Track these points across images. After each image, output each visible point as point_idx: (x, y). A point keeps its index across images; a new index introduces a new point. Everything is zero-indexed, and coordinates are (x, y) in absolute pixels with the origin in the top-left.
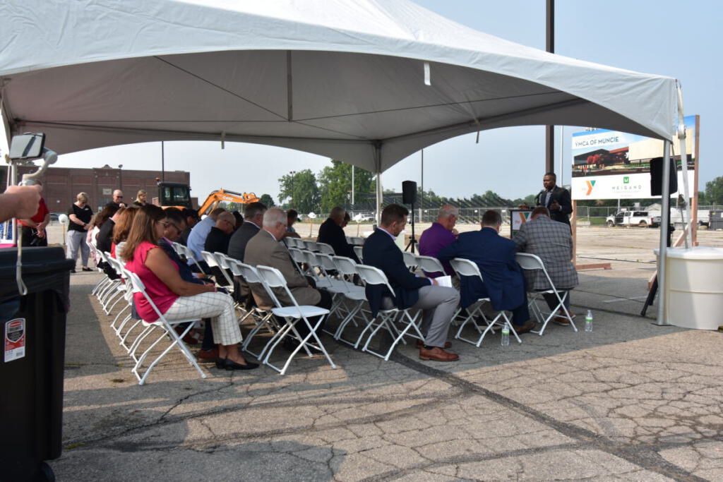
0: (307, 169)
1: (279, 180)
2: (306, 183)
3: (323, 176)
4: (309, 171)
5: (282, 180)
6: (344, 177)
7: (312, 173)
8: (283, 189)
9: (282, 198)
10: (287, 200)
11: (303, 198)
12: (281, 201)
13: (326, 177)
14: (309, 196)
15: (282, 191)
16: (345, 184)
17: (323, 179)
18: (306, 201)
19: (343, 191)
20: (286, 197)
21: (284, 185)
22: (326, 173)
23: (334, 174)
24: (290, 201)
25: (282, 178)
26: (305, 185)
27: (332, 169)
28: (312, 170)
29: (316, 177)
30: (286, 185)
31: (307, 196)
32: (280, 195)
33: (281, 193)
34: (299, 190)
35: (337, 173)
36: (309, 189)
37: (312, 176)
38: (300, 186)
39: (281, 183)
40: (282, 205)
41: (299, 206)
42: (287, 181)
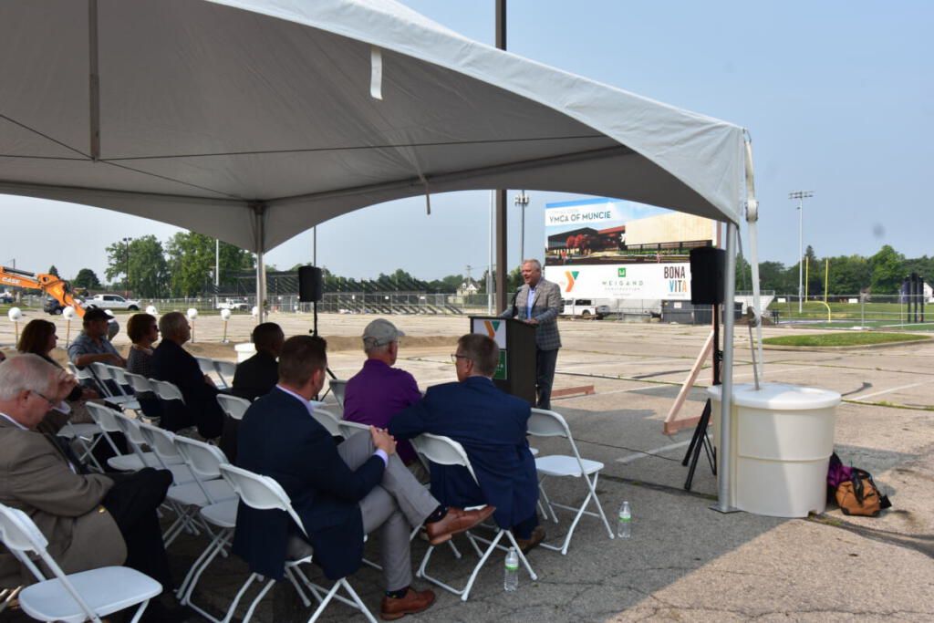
0: (150, 235)
1: (107, 249)
2: (148, 255)
3: (174, 245)
4: (153, 238)
5: (112, 250)
6: (204, 248)
7: (158, 241)
8: (114, 261)
9: (110, 274)
10: (120, 278)
11: (144, 274)
12: (109, 278)
13: (177, 247)
14: (153, 273)
15: (111, 264)
16: (205, 257)
17: (173, 249)
18: (147, 279)
19: (203, 266)
20: (117, 272)
21: (115, 256)
22: (178, 241)
23: (189, 243)
24: (123, 279)
25: (112, 247)
26: (147, 257)
27: (186, 236)
28: (156, 236)
29: (164, 246)
30: (118, 256)
31: (150, 273)
32: (108, 270)
33: (110, 267)
34: (137, 264)
35: (194, 241)
36: (152, 263)
37: (158, 245)
38: (140, 258)
39: (109, 254)
40: (111, 284)
41: (138, 287)
42: (119, 252)
